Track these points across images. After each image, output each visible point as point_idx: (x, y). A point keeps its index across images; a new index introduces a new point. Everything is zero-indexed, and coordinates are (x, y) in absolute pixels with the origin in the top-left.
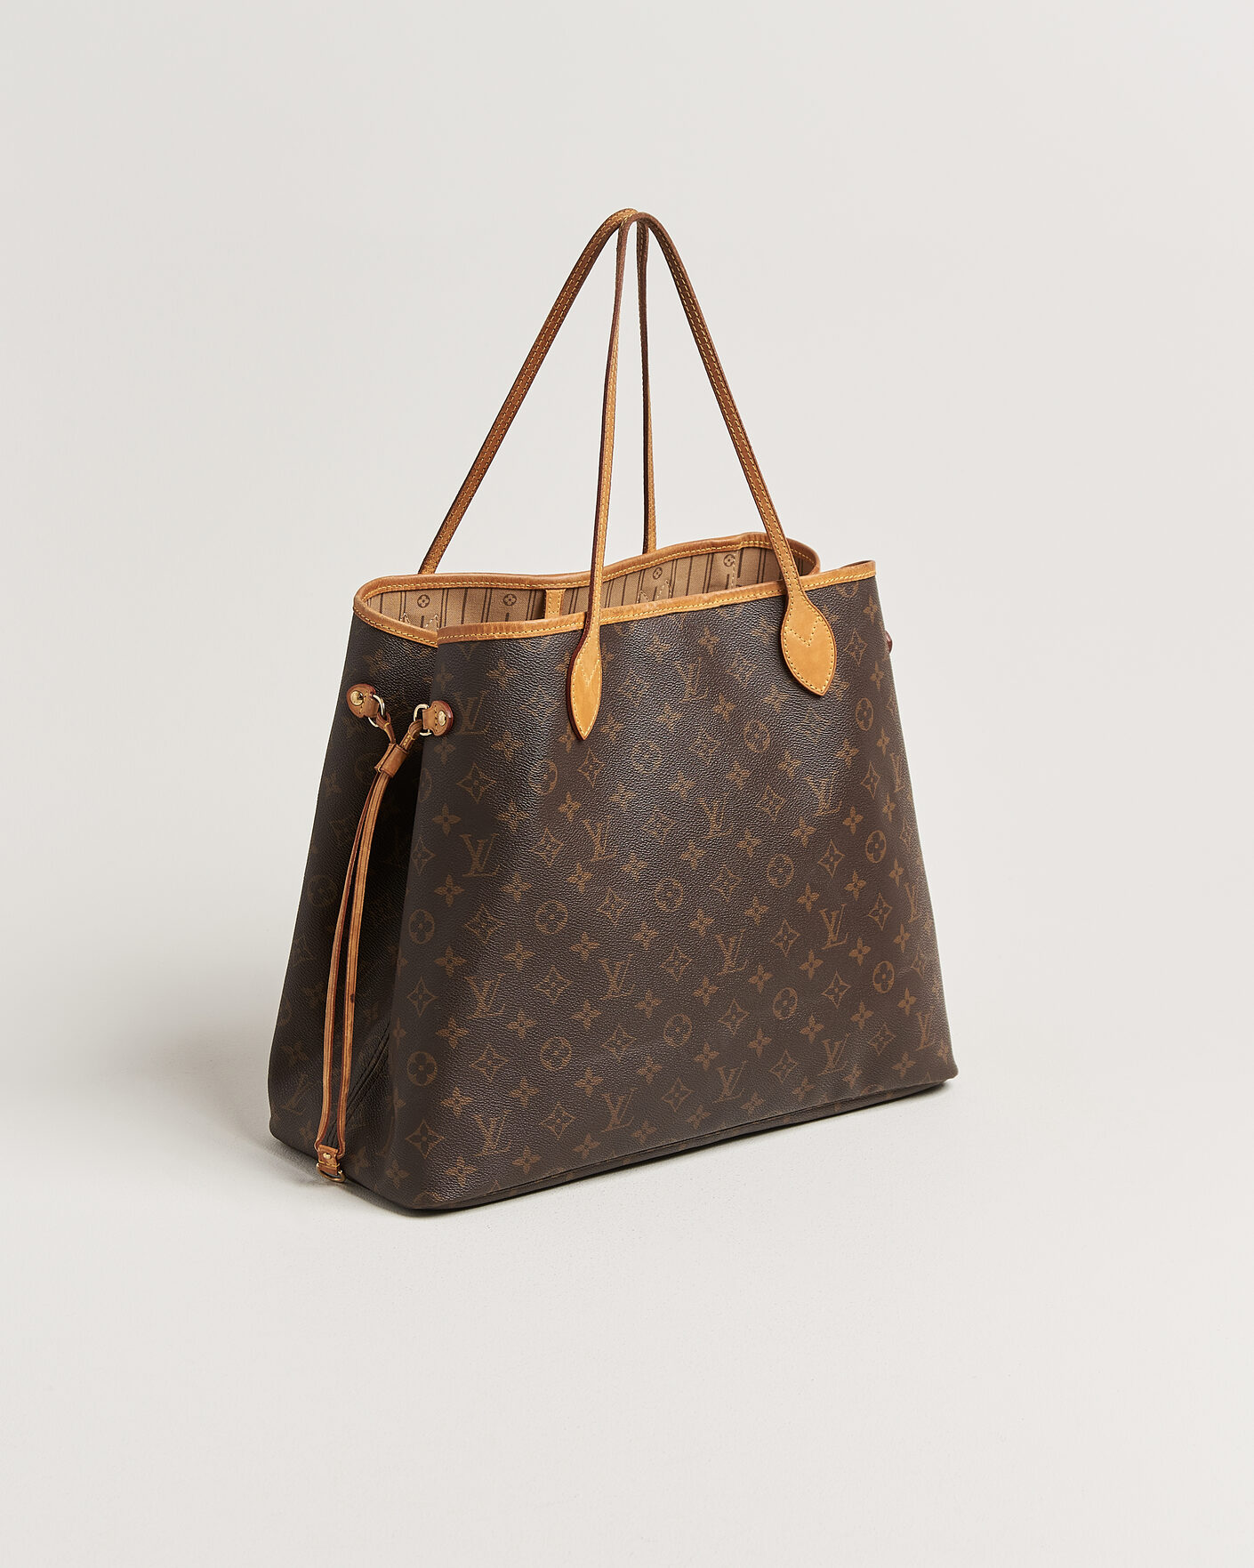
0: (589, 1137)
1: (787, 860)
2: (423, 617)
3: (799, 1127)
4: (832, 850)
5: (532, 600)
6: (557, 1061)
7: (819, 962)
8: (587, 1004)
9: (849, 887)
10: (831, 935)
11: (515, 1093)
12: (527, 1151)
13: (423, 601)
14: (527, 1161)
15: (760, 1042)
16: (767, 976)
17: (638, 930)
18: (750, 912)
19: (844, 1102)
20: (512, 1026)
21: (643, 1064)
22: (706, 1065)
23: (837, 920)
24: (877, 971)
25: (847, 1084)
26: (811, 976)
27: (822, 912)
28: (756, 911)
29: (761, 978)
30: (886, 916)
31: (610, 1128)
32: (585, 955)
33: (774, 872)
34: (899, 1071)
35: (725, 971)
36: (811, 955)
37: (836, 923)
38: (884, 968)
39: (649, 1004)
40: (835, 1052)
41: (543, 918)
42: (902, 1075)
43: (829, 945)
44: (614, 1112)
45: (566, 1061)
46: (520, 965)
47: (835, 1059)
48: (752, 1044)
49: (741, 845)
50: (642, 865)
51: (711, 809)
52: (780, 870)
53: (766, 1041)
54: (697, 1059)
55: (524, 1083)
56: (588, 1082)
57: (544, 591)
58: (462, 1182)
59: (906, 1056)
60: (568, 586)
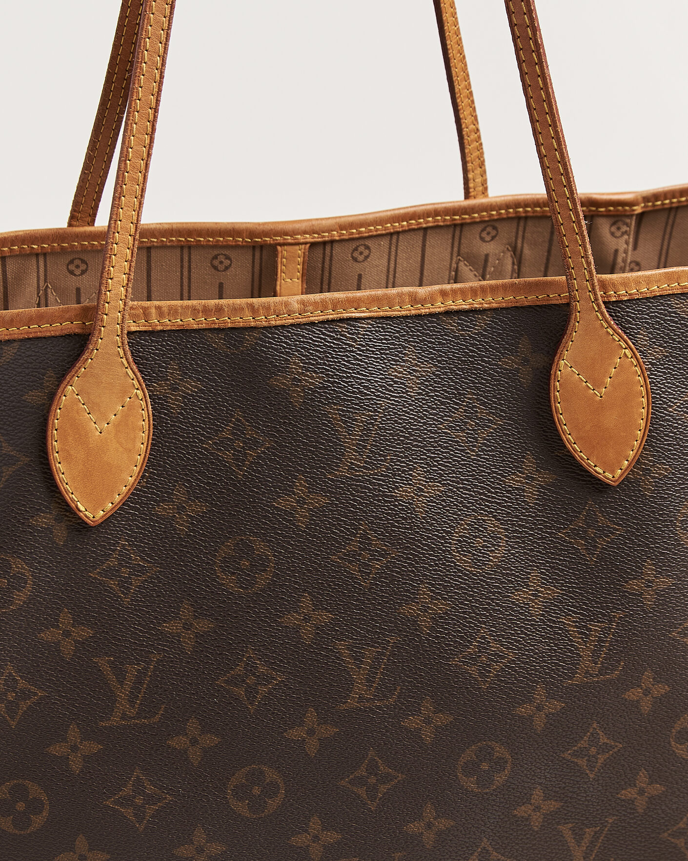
1: (501, 751)
2: (78, 290)
9: (627, 794)
13: (77, 267)
49: (412, 722)
52: (485, 766)
60: (316, 238)
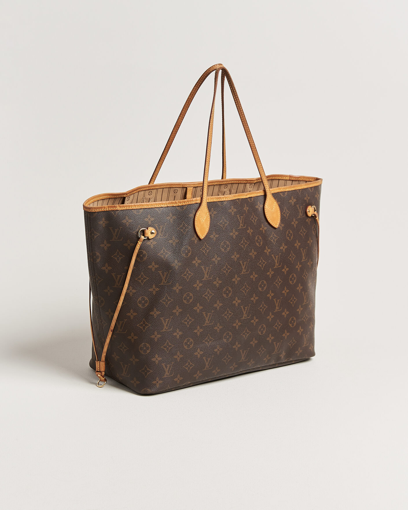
0: (199, 371)
1: (265, 282)
2: (149, 199)
3: (265, 371)
4: (278, 279)
5: (183, 191)
6: (189, 346)
7: (273, 316)
8: (198, 327)
9: (283, 292)
10: (277, 307)
11: (175, 357)
12: (179, 376)
14: (179, 379)
15: (253, 343)
16: (257, 320)
17: (216, 303)
18: (252, 299)
19: (279, 364)
20: (175, 334)
21: (216, 348)
22: (237, 349)
23: (279, 302)
24: (290, 320)
25: (281, 357)
26: (270, 321)
27: (275, 300)
28: (254, 298)
29: (255, 321)
30: (295, 302)
31: (205, 369)
32: (198, 311)
33: (261, 286)
34: (297, 354)
35: (243, 318)
36: (271, 314)
37: (279, 304)
38: (293, 319)
39: (218, 328)
40: (277, 346)
41: (185, 299)
42: (298, 355)
43: (276, 311)
44: (207, 364)
45: (191, 346)
46: (177, 314)
47: (277, 349)
48: (251, 343)
49: (252, 277)
50: (220, 282)
51: (244, 265)
52: (263, 285)
53: (256, 342)
54: (234, 347)
55: (178, 353)
56: (199, 353)
57: (186, 188)
58: (158, 386)
59: (299, 349)
60: (194, 186)
